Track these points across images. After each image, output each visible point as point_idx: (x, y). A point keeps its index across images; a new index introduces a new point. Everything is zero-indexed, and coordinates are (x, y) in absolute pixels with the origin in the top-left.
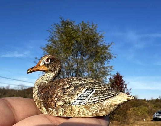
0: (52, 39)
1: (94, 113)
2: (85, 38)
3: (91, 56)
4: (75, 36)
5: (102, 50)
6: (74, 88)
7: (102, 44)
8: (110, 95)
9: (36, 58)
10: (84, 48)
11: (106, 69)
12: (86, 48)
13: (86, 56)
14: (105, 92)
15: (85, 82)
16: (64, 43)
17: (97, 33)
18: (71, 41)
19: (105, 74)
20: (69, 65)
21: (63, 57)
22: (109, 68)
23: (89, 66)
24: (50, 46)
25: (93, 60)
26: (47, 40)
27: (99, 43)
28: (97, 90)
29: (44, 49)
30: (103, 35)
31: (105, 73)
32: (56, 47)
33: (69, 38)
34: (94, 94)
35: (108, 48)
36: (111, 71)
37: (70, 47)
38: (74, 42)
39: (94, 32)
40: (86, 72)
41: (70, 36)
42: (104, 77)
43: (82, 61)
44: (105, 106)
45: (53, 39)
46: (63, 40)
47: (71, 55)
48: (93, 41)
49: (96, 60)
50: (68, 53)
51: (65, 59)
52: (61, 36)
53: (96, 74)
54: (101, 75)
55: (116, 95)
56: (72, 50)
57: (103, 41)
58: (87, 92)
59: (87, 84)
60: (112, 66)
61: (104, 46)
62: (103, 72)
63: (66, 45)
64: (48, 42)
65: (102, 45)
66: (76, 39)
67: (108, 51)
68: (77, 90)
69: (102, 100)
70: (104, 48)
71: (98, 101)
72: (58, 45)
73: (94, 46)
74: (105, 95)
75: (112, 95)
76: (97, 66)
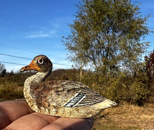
0: (80, 15)
1: (82, 115)
2: (118, 12)
3: (125, 32)
4: (106, 10)
5: (137, 24)
6: (68, 92)
7: (137, 17)
8: (98, 101)
9: (63, 37)
10: (116, 23)
11: (141, 46)
12: (119, 23)
13: (119, 32)
14: (94, 98)
15: (77, 87)
16: (94, 18)
17: (132, 4)
18: (101, 15)
19: (139, 51)
20: (99, 42)
21: (92, 34)
22: (145, 45)
23: (122, 43)
24: (79, 23)
25: (127, 35)
26: (74, 15)
27: (134, 17)
28: (88, 95)
29: (72, 26)
30: (138, 7)
31: (141, 50)
32: (84, 23)
33: (99, 12)
34: (84, 98)
35: (144, 22)
36: (147, 48)
37: (101, 23)
38: (105, 16)
39: (128, 4)
40: (119, 50)
41: (101, 10)
42: (139, 54)
43: (114, 38)
44: (93, 109)
45: (82, 14)
46: (92, 15)
47: (102, 31)
48: (126, 15)
49: (130, 36)
50: (98, 30)
51: (95, 37)
52: (91, 10)
53: (130, 52)
54: (135, 52)
55: (102, 101)
56: (102, 25)
57: (139, 14)
58: (79, 96)
59: (79, 89)
60: (149, 43)
61: (139, 19)
62: (138, 49)
63: (96, 21)
64: (76, 18)
65: (137, 19)
66: (107, 13)
67: (144, 25)
68: (70, 94)
69: (91, 104)
70: (139, 22)
71: (88, 105)
72: (88, 21)
73: (128, 20)
74: (94, 100)
75: (99, 101)
76: (131, 43)
